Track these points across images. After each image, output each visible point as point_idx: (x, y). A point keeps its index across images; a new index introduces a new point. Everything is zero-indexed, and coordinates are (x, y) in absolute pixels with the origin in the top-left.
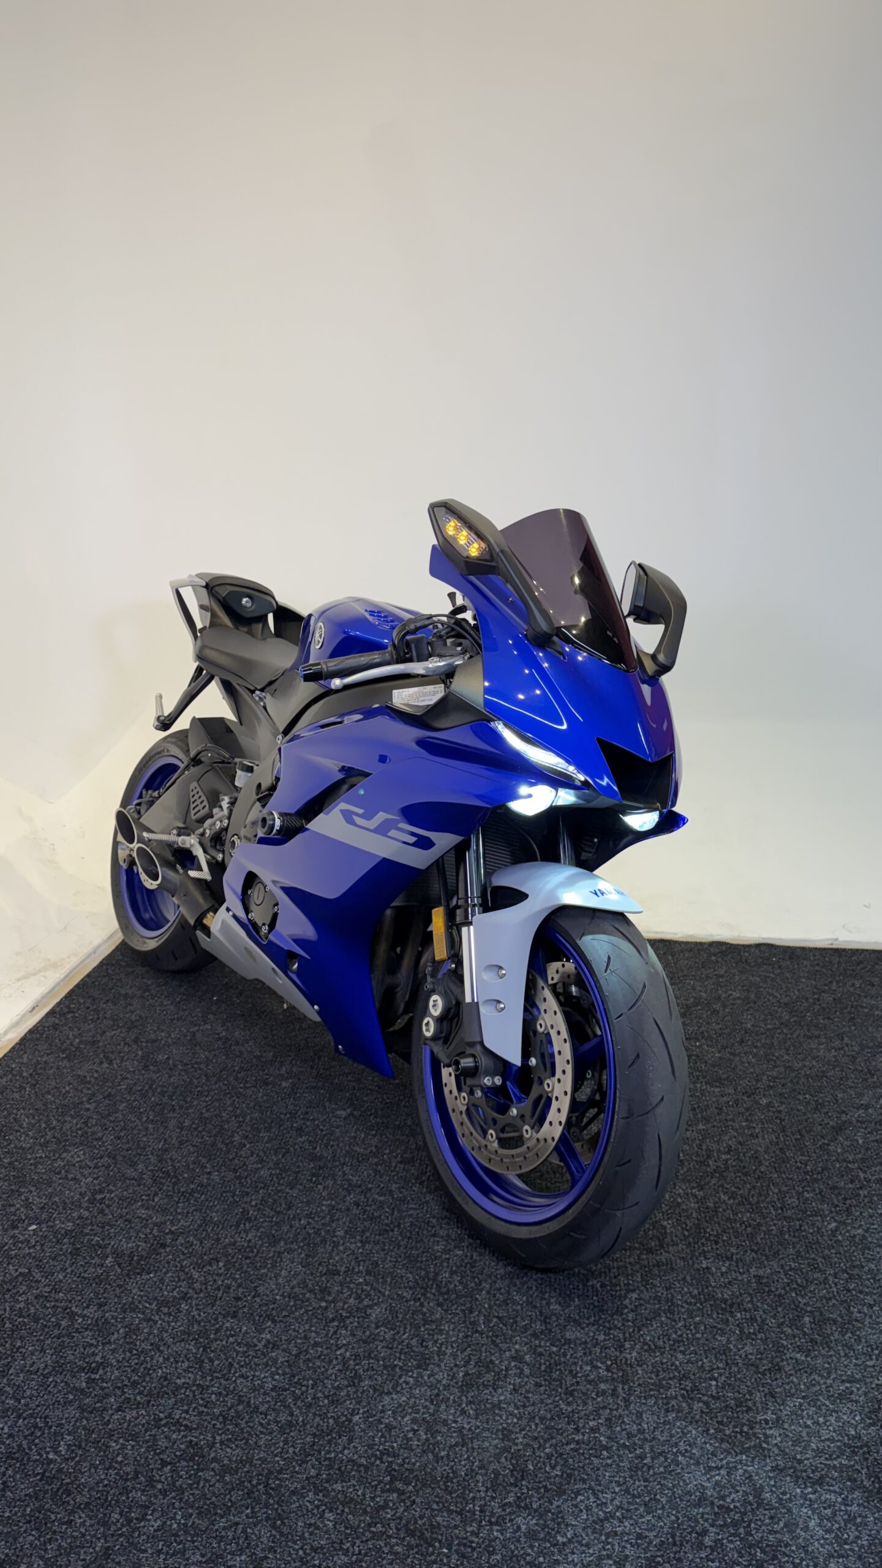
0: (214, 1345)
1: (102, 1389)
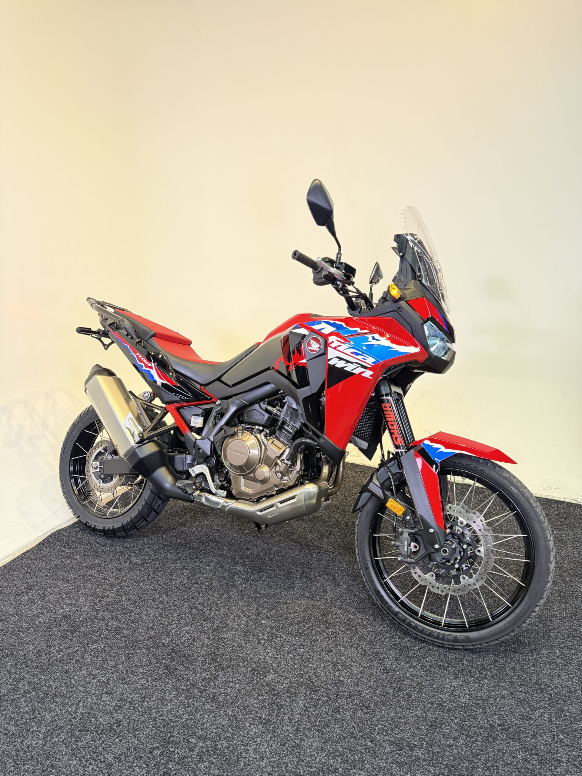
0: (143, 599)
1: (102, 604)
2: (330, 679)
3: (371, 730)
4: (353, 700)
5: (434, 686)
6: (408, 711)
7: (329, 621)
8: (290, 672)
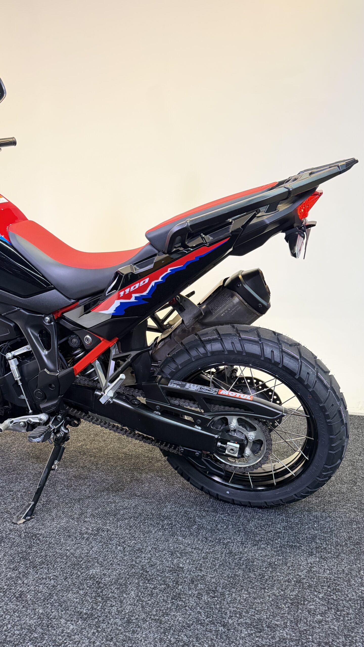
2: (168, 567)
3: (222, 613)
4: (196, 586)
5: (288, 565)
6: (263, 590)
7: (163, 514)
8: (119, 564)
